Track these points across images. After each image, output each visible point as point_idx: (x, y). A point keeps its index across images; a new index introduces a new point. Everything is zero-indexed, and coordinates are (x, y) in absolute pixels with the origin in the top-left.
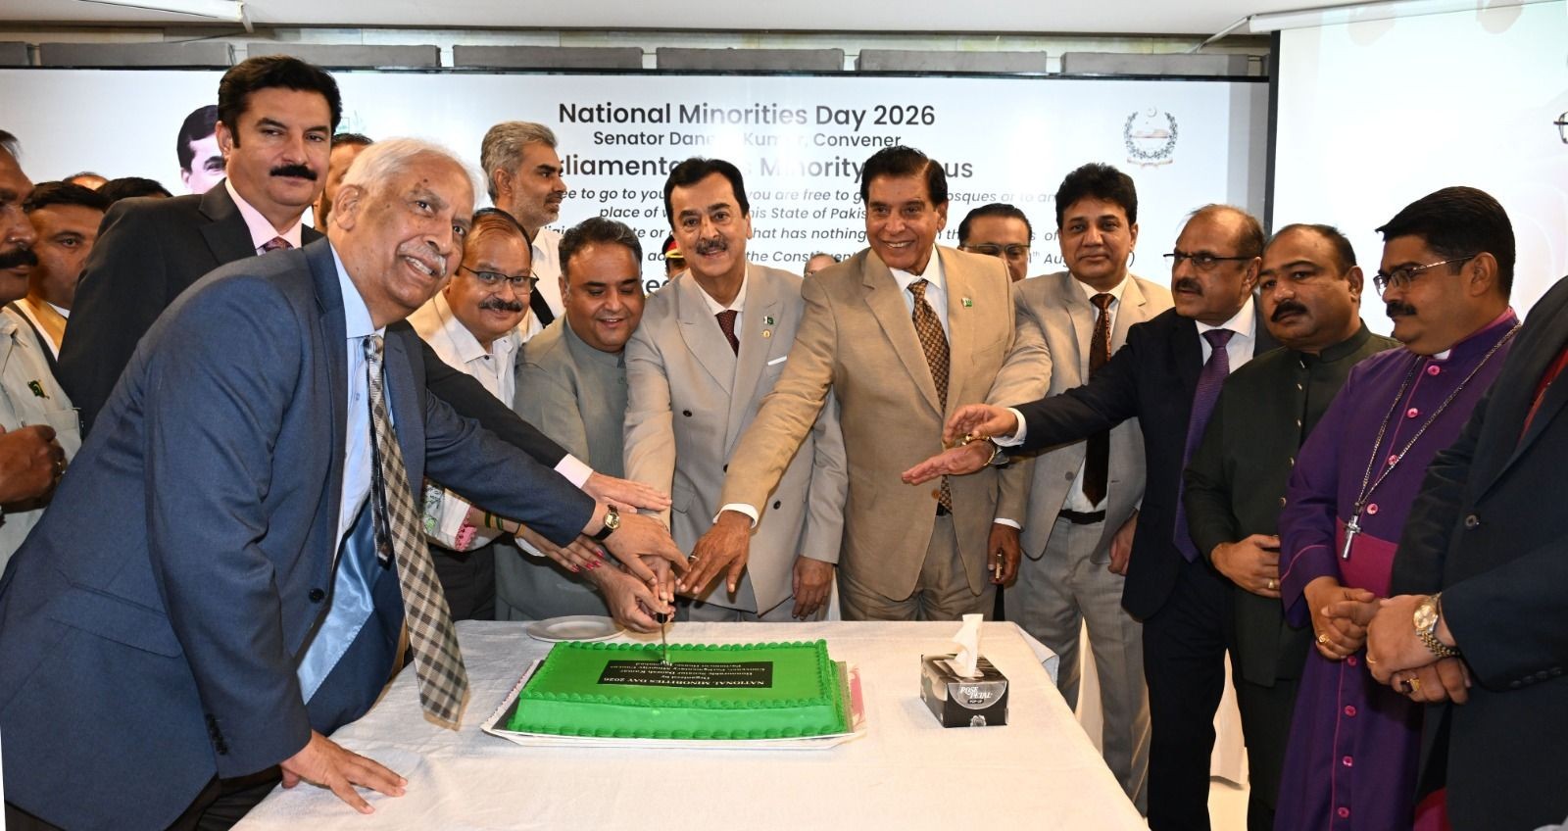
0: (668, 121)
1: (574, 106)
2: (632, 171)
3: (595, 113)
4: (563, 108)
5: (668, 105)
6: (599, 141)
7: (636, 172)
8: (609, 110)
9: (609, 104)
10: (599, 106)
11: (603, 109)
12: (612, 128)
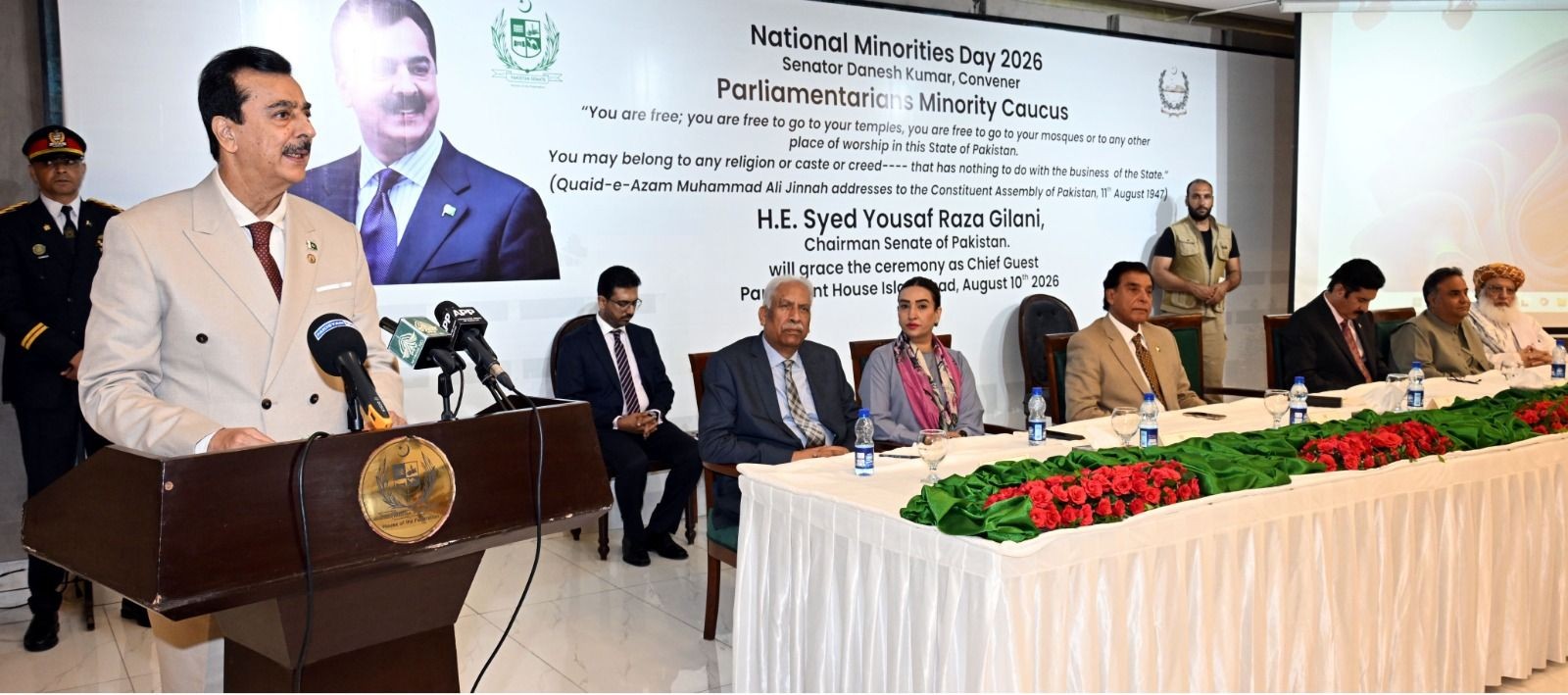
0: (846, 51)
1: (764, 28)
2: (817, 99)
3: (783, 37)
4: (754, 28)
5: (845, 35)
6: (787, 67)
7: (820, 102)
8: (795, 35)
9: (795, 29)
10: (787, 30)
11: (790, 34)
12: (798, 54)
